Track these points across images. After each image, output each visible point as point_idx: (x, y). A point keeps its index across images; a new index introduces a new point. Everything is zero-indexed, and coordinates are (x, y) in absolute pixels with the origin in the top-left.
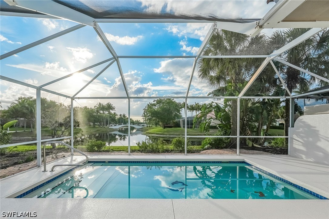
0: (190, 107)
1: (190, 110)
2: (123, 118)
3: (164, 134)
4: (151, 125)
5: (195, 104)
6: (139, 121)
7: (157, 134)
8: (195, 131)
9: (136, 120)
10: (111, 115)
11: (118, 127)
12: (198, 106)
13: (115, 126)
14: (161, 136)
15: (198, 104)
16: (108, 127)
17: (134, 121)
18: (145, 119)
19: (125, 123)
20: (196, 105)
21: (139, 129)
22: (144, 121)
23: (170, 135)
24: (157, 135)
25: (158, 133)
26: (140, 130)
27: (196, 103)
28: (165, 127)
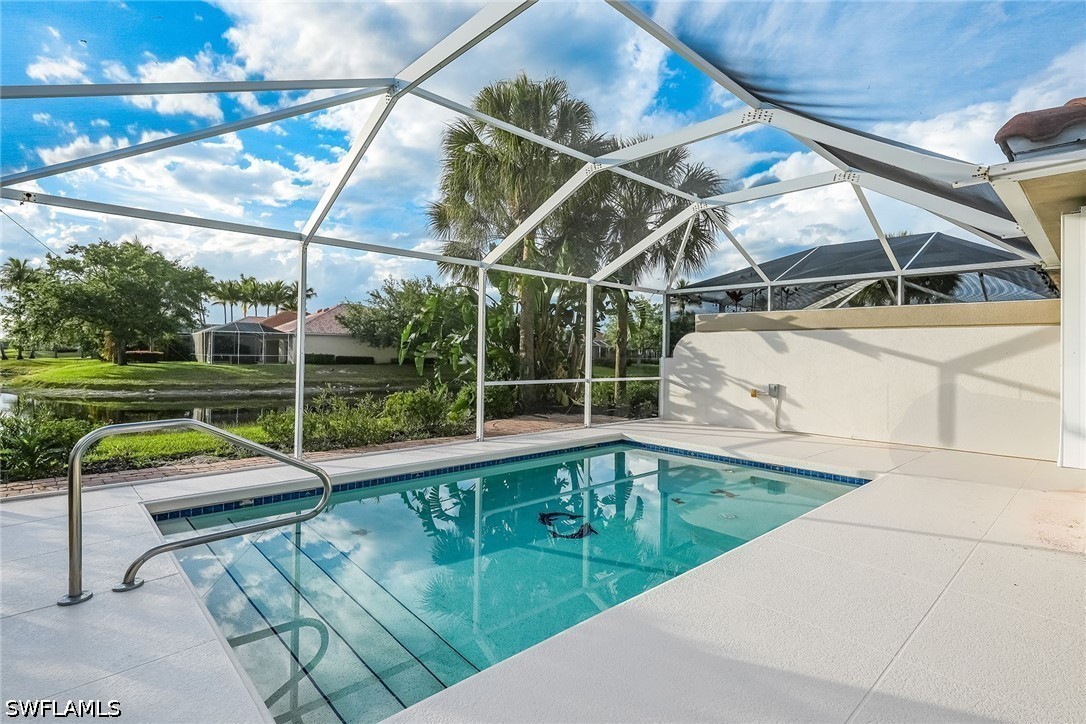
0: (220, 289)
1: (220, 298)
3: (129, 388)
5: (240, 281)
7: (91, 387)
8: (264, 373)
12: (255, 290)
14: (117, 394)
15: (252, 279)
20: (245, 282)
23: (161, 389)
24: (91, 393)
25: (96, 382)
27: (247, 277)
28: (124, 360)
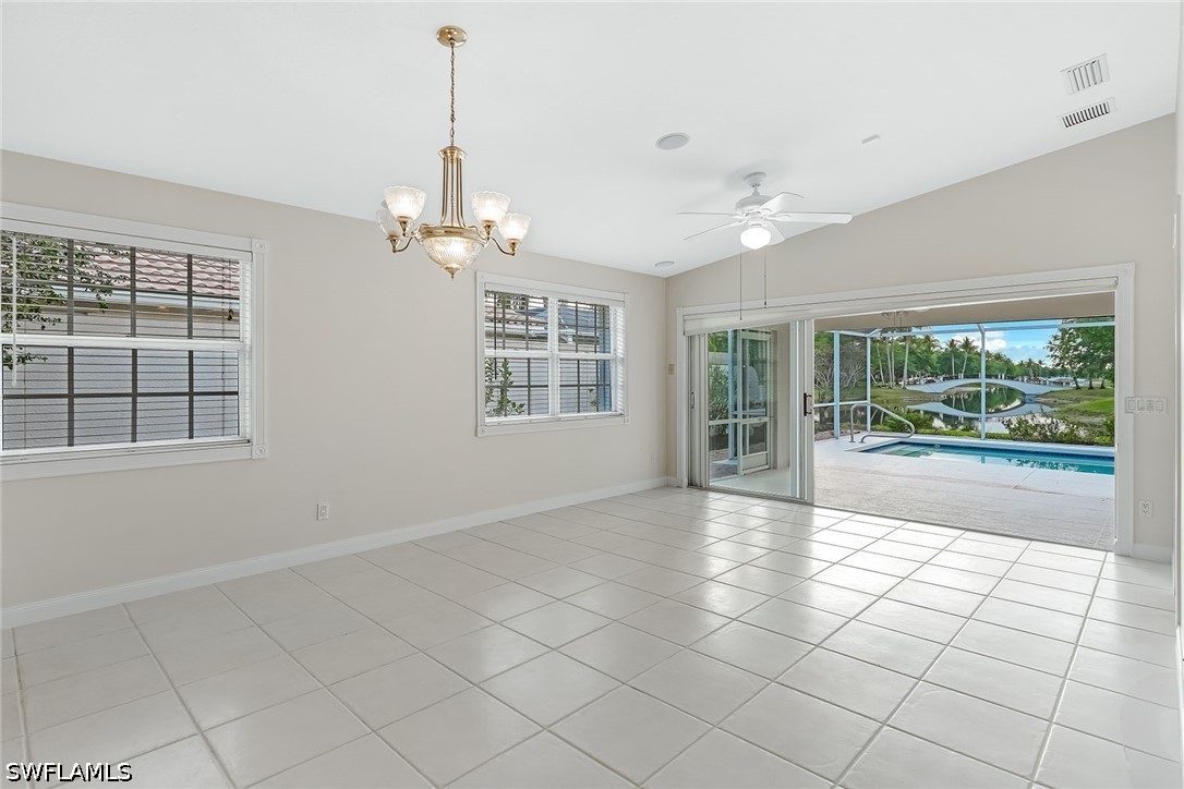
2: (961, 354)
4: (1097, 383)
6: (1040, 362)
9: (1026, 360)
10: (915, 345)
11: (942, 386)
13: (929, 382)
16: (904, 388)
17: (1016, 362)
18: (1061, 359)
19: (972, 373)
21: (1038, 396)
22: (1058, 365)
26: (1043, 400)
